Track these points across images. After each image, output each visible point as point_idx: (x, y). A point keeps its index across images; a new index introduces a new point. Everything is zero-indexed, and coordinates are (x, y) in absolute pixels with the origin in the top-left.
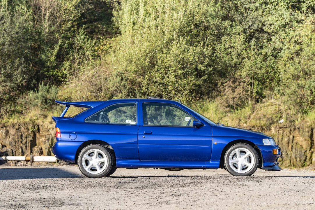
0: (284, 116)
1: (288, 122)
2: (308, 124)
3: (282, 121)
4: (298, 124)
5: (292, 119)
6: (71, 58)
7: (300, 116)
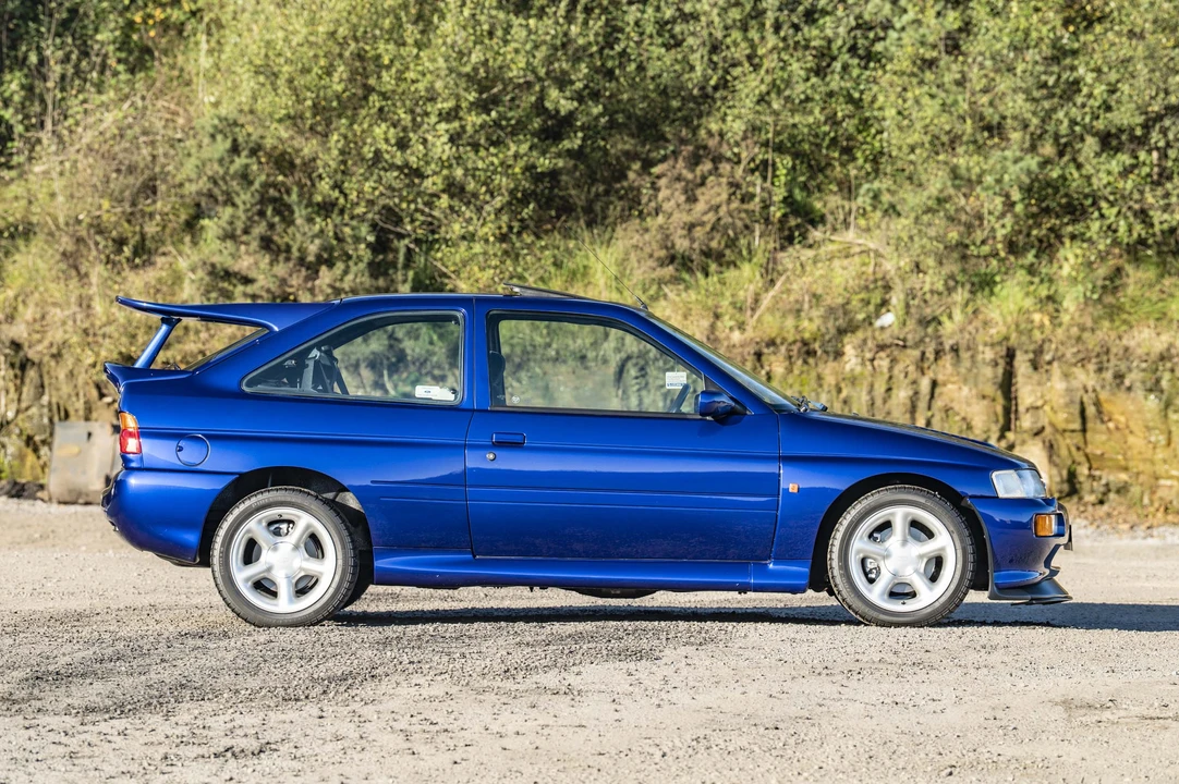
0: (896, 299)
1: (911, 324)
2: (993, 331)
3: (888, 319)
4: (953, 333)
5: (928, 311)
6: (33, 58)
7: (960, 298)
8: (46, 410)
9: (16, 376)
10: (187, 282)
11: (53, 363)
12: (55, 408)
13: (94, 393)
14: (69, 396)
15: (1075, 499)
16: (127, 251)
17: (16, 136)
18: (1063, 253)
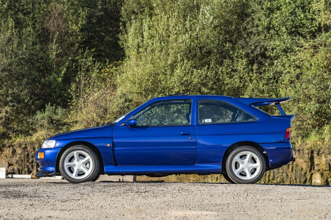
2: (308, 146)
5: (292, 141)
6: (78, 80)
7: (300, 138)
18: (325, 127)
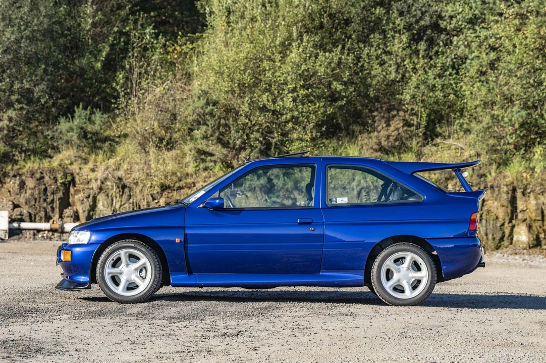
1: (475, 177)
2: (507, 180)
3: (465, 174)
4: (490, 182)
5: (481, 172)
6: (128, 66)
7: (494, 166)
8: (131, 205)
9: (120, 191)
10: (188, 155)
11: (134, 186)
12: (135, 204)
13: (151, 199)
14: (141, 200)
15: (539, 247)
16: (165, 143)
17: (121, 97)
18: (535, 150)
